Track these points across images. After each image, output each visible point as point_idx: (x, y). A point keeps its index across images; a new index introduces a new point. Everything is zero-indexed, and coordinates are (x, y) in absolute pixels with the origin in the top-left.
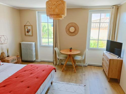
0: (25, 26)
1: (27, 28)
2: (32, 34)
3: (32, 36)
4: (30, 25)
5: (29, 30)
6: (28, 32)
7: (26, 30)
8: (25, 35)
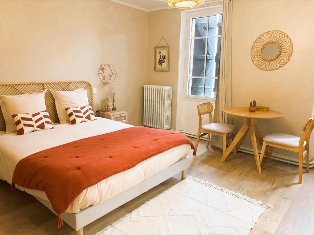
0: (155, 48)
1: (160, 53)
2: (169, 68)
3: (168, 71)
4: (166, 45)
5: (164, 59)
6: (161, 62)
7: (158, 58)
8: (155, 69)
